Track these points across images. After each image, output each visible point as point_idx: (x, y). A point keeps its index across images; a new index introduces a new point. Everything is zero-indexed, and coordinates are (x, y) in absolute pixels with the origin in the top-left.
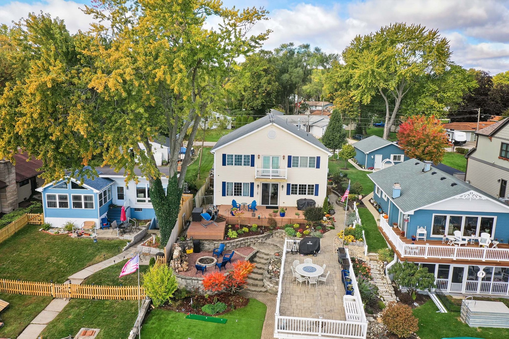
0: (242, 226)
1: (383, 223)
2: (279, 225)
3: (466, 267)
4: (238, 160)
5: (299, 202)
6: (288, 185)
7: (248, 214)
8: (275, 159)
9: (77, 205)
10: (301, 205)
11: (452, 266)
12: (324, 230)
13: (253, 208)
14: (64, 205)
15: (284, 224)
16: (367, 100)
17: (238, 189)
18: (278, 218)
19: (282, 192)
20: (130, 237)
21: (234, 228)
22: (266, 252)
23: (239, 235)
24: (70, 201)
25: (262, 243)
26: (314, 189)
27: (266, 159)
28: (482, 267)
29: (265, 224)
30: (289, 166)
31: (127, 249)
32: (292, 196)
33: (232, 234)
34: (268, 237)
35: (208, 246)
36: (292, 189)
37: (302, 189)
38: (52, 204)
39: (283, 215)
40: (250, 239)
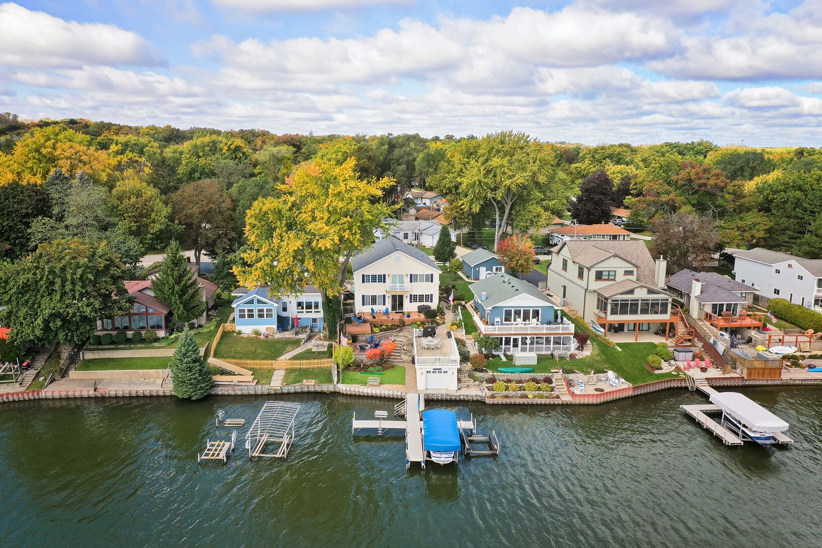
0: (381, 326)
1: (476, 318)
2: (406, 323)
3: (520, 338)
4: (374, 279)
5: (419, 307)
6: (411, 295)
7: (385, 317)
8: (401, 276)
9: (261, 316)
10: (421, 310)
11: (512, 337)
12: (438, 324)
13: (386, 313)
14: (251, 316)
15: (410, 323)
16: (476, 209)
17: (374, 300)
18: (406, 319)
19: (406, 301)
20: (303, 336)
21: (375, 326)
22: (400, 340)
23: (381, 331)
24: (256, 313)
25: (396, 336)
26: (429, 298)
27: (394, 276)
28: (528, 337)
29: (397, 323)
30: (411, 281)
31: (304, 344)
32: (413, 303)
33: (376, 330)
34: (400, 331)
35: (361, 338)
36: (413, 298)
37: (421, 298)
38: (242, 316)
39: (409, 316)
40: (388, 333)
